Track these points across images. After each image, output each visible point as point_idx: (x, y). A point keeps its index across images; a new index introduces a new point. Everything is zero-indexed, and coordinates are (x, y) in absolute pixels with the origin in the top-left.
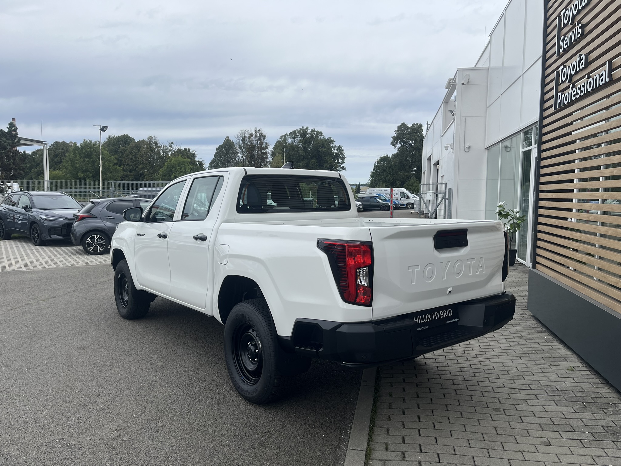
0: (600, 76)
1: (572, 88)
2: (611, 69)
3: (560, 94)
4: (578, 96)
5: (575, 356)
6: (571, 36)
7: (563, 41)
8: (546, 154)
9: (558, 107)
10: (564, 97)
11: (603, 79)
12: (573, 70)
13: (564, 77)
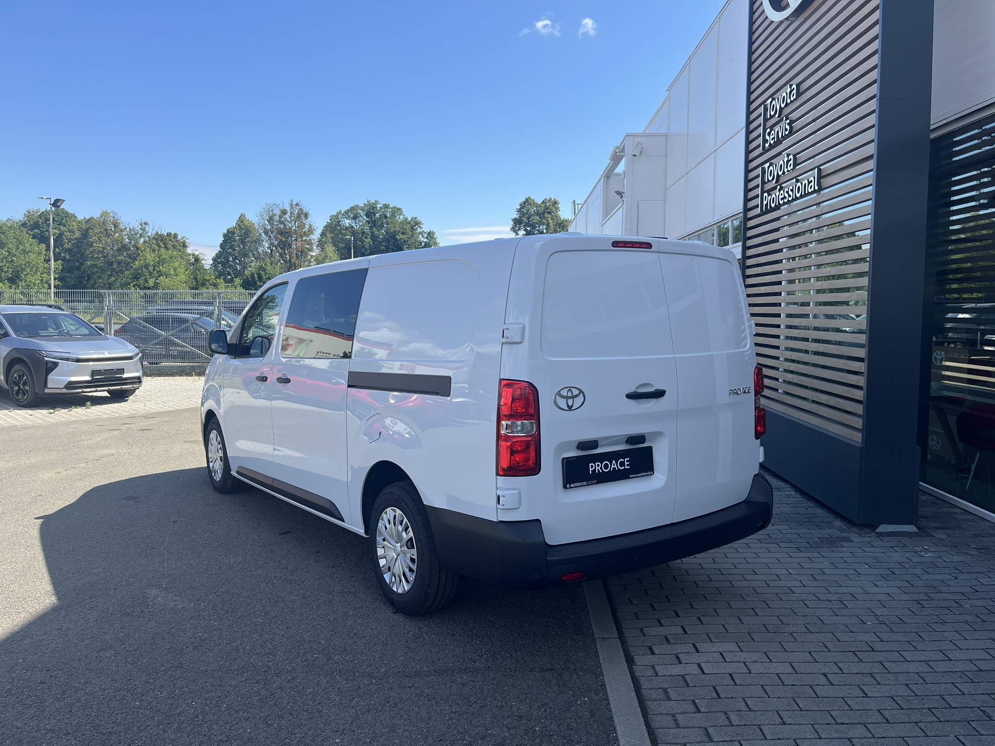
0: (809, 183)
1: (779, 191)
2: (820, 177)
3: (766, 194)
4: (786, 201)
5: (788, 486)
6: (778, 131)
7: (769, 134)
8: (752, 262)
9: (764, 209)
10: (770, 199)
11: (811, 186)
12: (780, 171)
13: (770, 176)
